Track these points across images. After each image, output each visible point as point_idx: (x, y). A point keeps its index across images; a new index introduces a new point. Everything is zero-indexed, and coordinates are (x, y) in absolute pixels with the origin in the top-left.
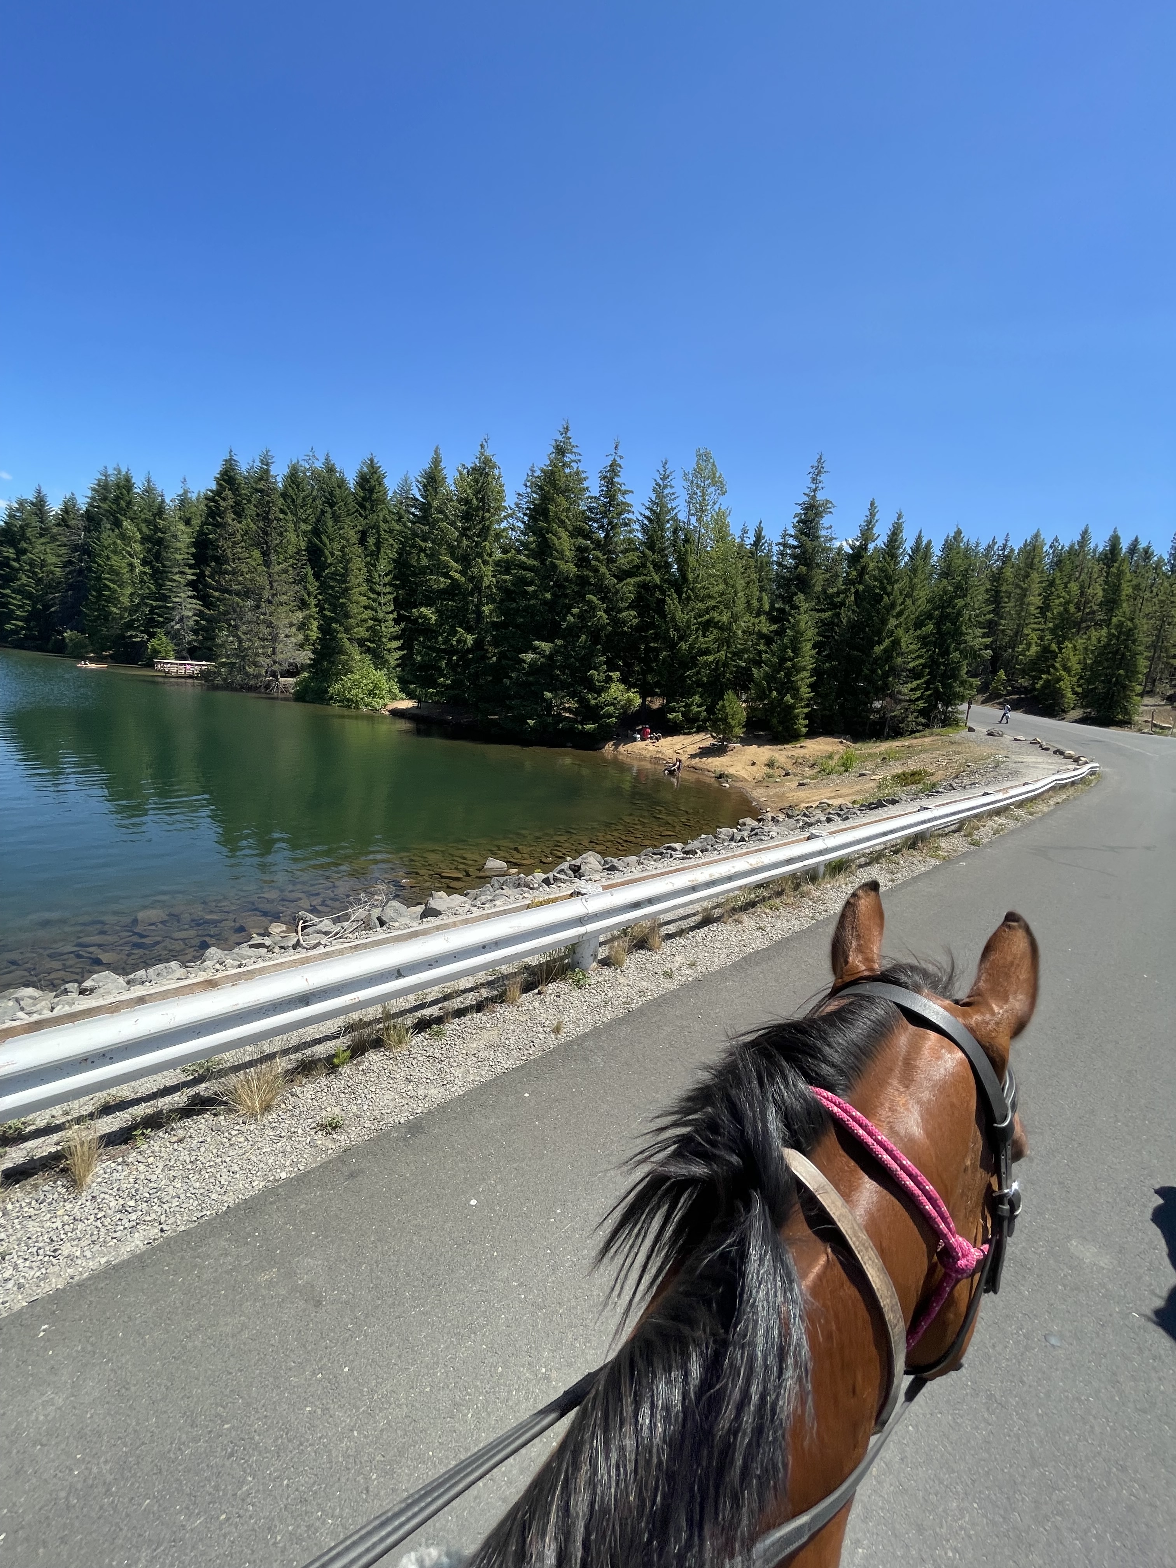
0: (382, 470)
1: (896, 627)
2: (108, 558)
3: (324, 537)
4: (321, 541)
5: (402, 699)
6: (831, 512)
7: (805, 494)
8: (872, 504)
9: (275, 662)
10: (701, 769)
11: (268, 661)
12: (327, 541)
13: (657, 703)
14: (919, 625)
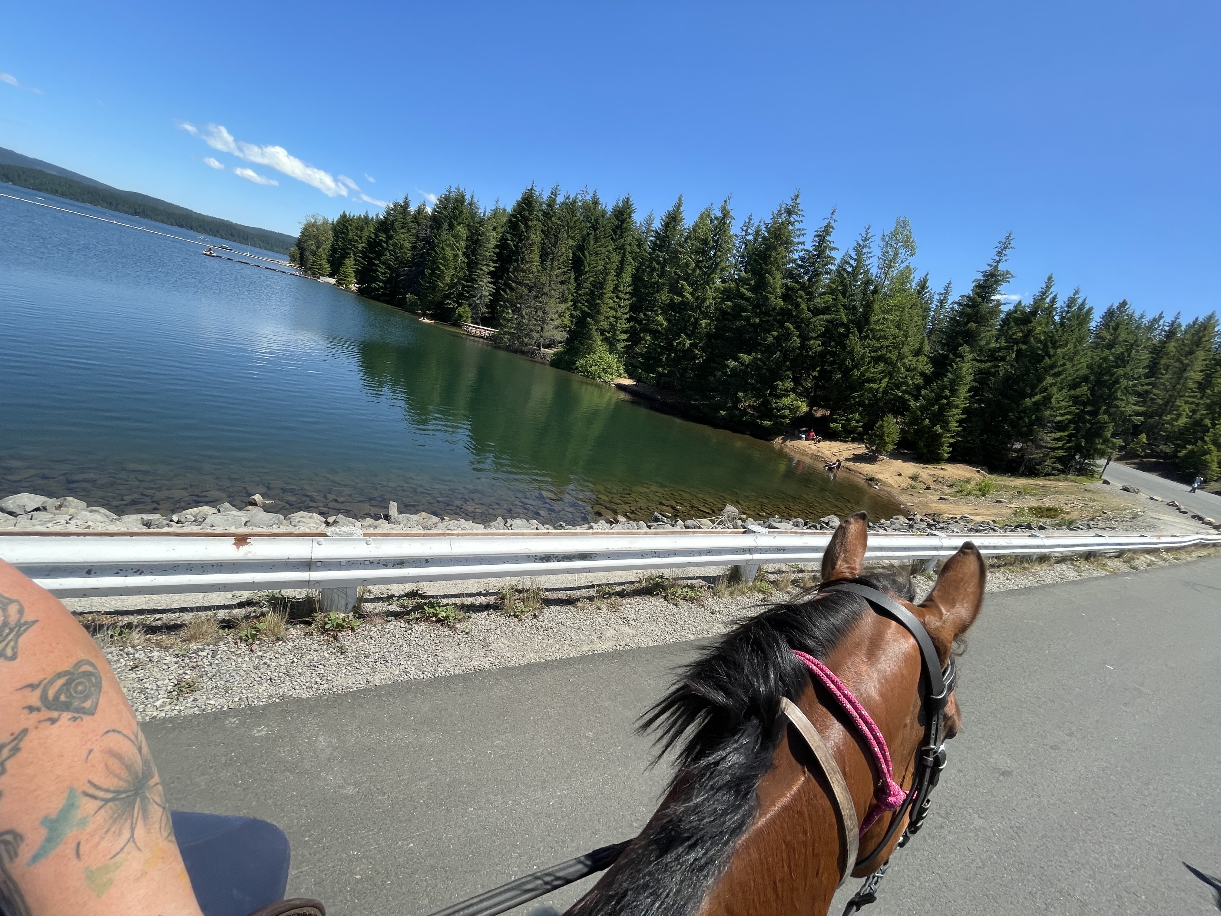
0: (634, 207)
1: (1052, 385)
2: (443, 249)
3: (586, 253)
4: (584, 255)
5: (625, 377)
6: (1009, 282)
7: (989, 265)
8: (1050, 278)
9: (542, 337)
10: (854, 471)
11: (538, 335)
12: (587, 255)
13: (820, 413)
14: (1074, 385)
